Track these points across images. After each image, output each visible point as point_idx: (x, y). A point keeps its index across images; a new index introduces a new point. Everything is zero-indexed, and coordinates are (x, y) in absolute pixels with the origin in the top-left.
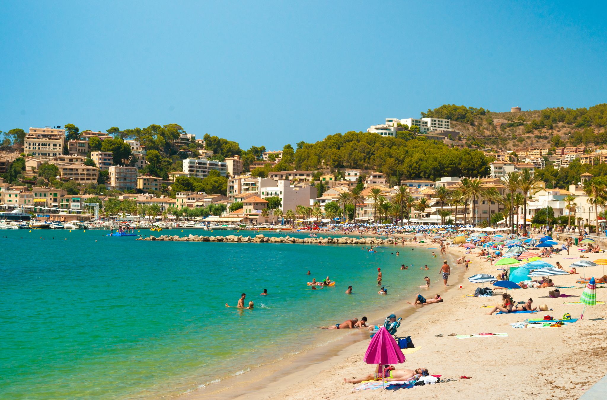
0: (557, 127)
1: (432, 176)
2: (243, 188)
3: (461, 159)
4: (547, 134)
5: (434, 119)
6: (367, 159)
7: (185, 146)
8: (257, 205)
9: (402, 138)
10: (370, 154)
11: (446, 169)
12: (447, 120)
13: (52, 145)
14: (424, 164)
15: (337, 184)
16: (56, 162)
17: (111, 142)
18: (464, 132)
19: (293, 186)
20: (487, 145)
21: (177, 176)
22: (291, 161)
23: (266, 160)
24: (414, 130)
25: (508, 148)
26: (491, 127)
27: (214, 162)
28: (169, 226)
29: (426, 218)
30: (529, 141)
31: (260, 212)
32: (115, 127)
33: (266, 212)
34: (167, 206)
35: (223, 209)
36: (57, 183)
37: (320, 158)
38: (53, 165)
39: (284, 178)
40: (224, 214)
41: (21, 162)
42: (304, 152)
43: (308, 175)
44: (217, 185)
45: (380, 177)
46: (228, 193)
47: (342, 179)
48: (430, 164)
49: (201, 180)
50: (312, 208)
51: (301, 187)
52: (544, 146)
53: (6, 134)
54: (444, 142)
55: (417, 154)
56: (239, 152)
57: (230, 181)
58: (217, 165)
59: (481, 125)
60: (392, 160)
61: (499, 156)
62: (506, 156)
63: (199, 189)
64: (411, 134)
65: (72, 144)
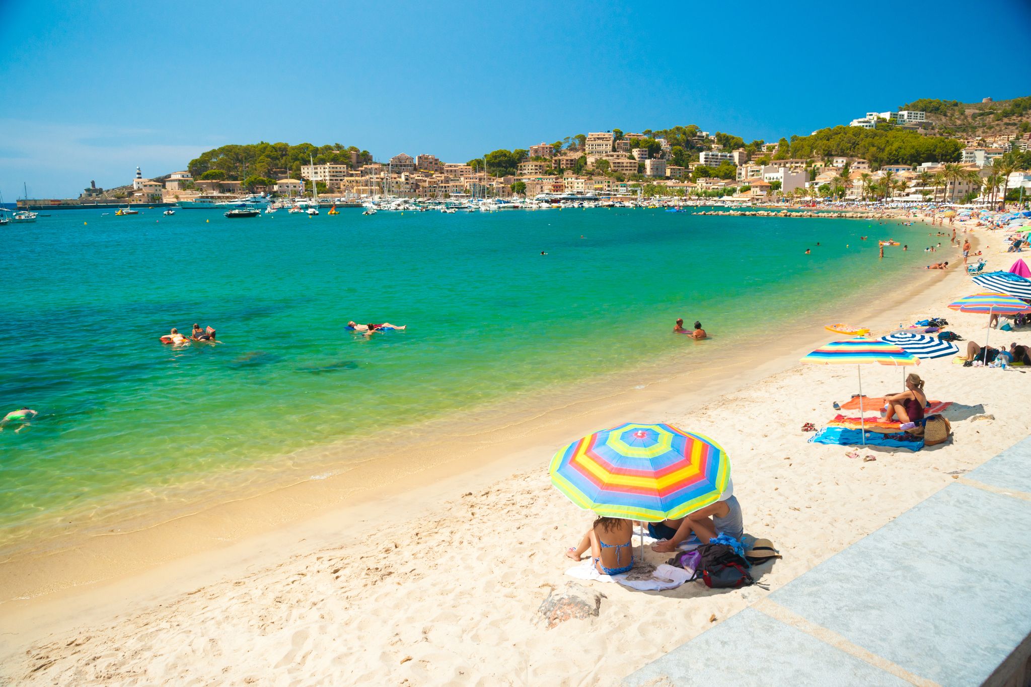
0: (1027, 114)
1: (909, 162)
2: (749, 174)
3: (936, 146)
4: (1016, 122)
5: (910, 112)
6: (852, 149)
7: (701, 142)
8: (762, 188)
9: (882, 129)
10: (855, 144)
11: (922, 155)
12: (922, 113)
13: (604, 145)
14: (902, 151)
15: (826, 170)
16: (607, 158)
17: (646, 141)
18: (937, 122)
19: (790, 172)
20: (957, 133)
21: (696, 166)
22: (787, 152)
23: (765, 151)
24: (892, 122)
25: (977, 135)
26: (962, 117)
27: (723, 154)
28: (698, 204)
29: (906, 197)
30: (998, 128)
31: (765, 193)
32: (649, 129)
33: (770, 193)
34: (690, 190)
35: (734, 190)
36: (609, 173)
37: (812, 148)
38: (606, 160)
39: (782, 165)
40: (735, 195)
41: (584, 158)
42: (799, 144)
43: (802, 163)
44: (728, 172)
45: (863, 163)
46: (737, 178)
47: (831, 165)
48: (908, 151)
49: (714, 169)
50: (808, 189)
51: (798, 172)
52: (1012, 132)
53: (573, 139)
54: (918, 132)
55: (897, 143)
56: (743, 146)
57: (739, 169)
58: (726, 156)
59: (953, 116)
60: (875, 149)
61: (968, 142)
62: (975, 142)
63: (714, 175)
64: (889, 126)
65: (618, 144)
